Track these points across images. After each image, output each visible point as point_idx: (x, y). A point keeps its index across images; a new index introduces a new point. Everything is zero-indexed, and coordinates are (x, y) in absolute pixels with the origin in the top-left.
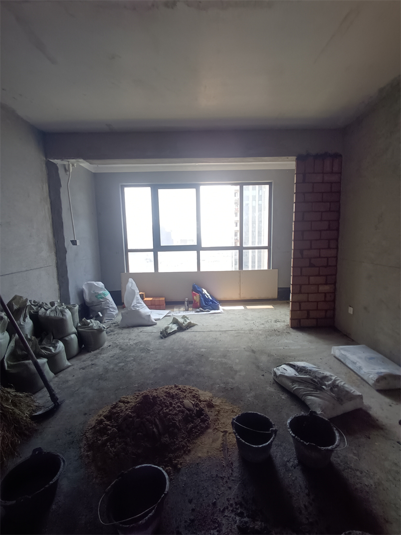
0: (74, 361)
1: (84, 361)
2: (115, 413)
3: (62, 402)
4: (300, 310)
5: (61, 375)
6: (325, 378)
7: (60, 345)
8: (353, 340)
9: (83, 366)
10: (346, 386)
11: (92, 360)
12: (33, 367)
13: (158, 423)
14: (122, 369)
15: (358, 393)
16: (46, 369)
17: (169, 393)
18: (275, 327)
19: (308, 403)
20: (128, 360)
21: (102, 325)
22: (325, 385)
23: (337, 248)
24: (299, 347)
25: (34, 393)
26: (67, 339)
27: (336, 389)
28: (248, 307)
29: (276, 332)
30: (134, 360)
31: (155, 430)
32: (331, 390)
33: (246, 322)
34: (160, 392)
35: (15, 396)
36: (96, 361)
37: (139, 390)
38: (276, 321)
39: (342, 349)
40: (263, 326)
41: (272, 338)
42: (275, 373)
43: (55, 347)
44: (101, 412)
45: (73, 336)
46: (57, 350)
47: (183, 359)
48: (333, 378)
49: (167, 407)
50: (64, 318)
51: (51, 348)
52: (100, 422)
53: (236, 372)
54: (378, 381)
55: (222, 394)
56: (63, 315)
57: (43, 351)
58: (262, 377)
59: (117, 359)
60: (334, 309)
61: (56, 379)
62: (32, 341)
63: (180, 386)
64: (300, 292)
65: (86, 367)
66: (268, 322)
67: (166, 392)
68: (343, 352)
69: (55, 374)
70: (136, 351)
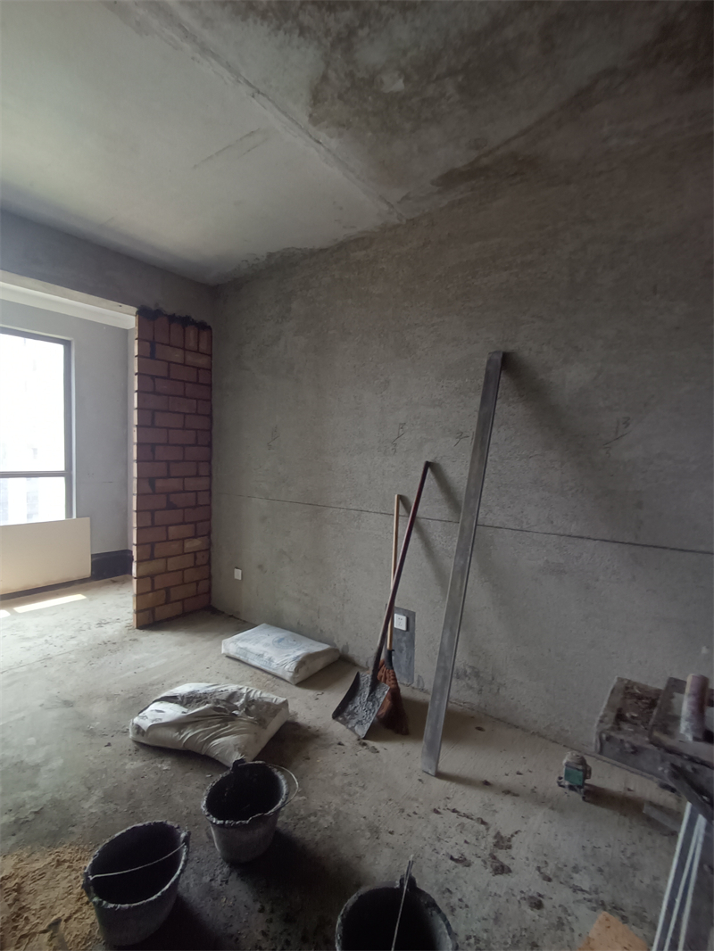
4: (153, 590)
6: (233, 696)
8: (245, 621)
10: (264, 695)
15: (281, 700)
18: (104, 637)
19: (215, 753)
22: (236, 708)
23: (210, 476)
24: (163, 661)
27: (253, 707)
29: (110, 647)
32: (248, 712)
33: (27, 644)
38: (100, 624)
39: (238, 640)
40: (73, 642)
41: (102, 660)
42: (138, 728)
48: (244, 691)
53: (36, 768)
54: (297, 670)
58: (108, 750)
60: (210, 578)
64: (152, 558)
66: (81, 630)
68: (241, 645)
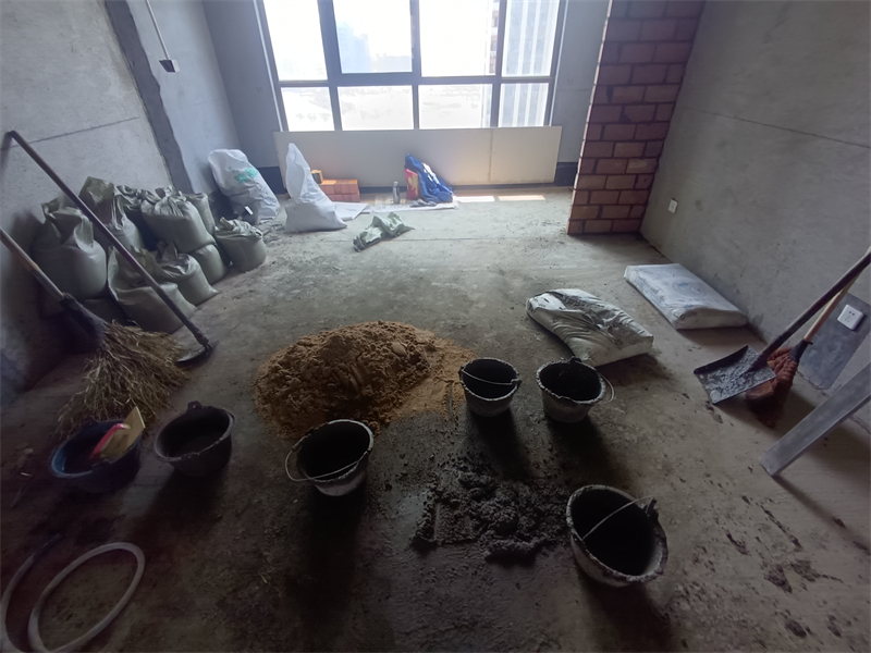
0: (221, 286)
1: (236, 286)
2: (295, 359)
3: (216, 344)
4: (588, 204)
5: (205, 307)
6: (605, 313)
7: (193, 262)
8: (663, 256)
9: (237, 294)
10: (633, 324)
11: (249, 285)
12: (156, 296)
13: (356, 371)
14: (297, 297)
15: (648, 334)
16: (180, 299)
17: (370, 333)
18: (542, 234)
19: (573, 347)
20: (306, 284)
21: (254, 229)
22: (602, 323)
23: (680, 83)
24: (575, 266)
25: (172, 333)
26: (201, 252)
27: (617, 329)
28: (503, 198)
29: (543, 243)
30: (315, 285)
31: (352, 380)
32: (610, 330)
33: (496, 225)
34: (357, 332)
35: (144, 336)
36: (255, 287)
37: (326, 329)
38: (544, 224)
39: (641, 270)
40: (522, 232)
41: (534, 251)
42: (531, 305)
43: (186, 267)
44: (274, 357)
45: (211, 248)
46: (190, 272)
47: (391, 284)
48: (617, 313)
49: (369, 352)
50: (187, 217)
51: (179, 267)
52: (276, 370)
53: (472, 303)
54: (683, 317)
55: (449, 334)
56: (183, 212)
57: (166, 272)
58: (511, 311)
59: (288, 283)
60: (646, 204)
61: (200, 312)
62: (144, 256)
63: (387, 323)
64: (594, 173)
65: (242, 295)
66: (530, 224)
67: (365, 332)
68: (642, 275)
69: (196, 305)
70: (317, 271)
